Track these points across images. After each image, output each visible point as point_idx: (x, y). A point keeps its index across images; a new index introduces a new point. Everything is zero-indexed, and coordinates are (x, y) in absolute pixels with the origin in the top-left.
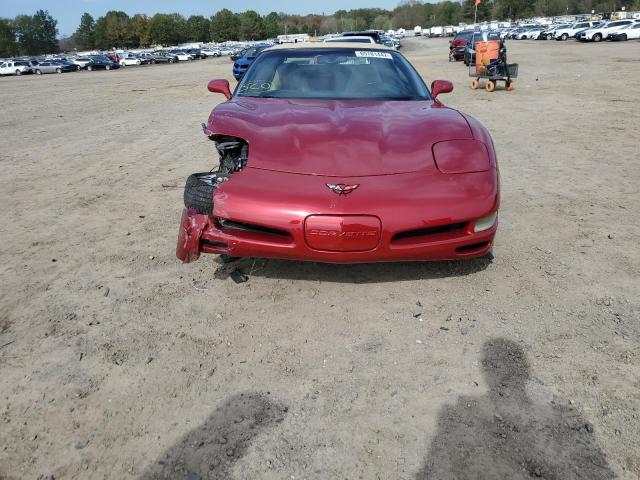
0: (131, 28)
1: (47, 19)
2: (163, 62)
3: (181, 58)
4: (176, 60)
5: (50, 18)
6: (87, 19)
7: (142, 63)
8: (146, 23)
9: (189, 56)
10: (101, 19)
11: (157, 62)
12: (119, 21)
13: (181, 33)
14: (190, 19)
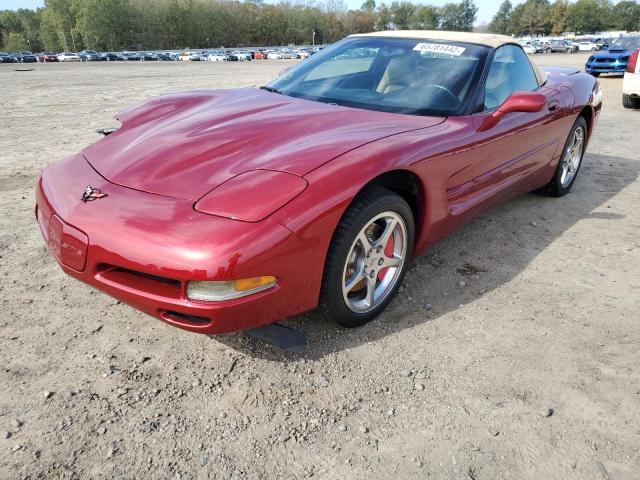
0: (548, 14)
1: (470, 7)
2: (561, 52)
3: (582, 48)
4: (576, 50)
5: (473, 6)
6: (506, 6)
7: (537, 52)
8: (565, 9)
9: (595, 45)
10: (520, 5)
11: (553, 52)
12: (537, 7)
13: (602, 20)
14: (619, 5)
